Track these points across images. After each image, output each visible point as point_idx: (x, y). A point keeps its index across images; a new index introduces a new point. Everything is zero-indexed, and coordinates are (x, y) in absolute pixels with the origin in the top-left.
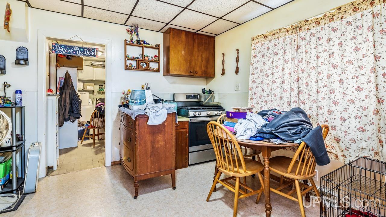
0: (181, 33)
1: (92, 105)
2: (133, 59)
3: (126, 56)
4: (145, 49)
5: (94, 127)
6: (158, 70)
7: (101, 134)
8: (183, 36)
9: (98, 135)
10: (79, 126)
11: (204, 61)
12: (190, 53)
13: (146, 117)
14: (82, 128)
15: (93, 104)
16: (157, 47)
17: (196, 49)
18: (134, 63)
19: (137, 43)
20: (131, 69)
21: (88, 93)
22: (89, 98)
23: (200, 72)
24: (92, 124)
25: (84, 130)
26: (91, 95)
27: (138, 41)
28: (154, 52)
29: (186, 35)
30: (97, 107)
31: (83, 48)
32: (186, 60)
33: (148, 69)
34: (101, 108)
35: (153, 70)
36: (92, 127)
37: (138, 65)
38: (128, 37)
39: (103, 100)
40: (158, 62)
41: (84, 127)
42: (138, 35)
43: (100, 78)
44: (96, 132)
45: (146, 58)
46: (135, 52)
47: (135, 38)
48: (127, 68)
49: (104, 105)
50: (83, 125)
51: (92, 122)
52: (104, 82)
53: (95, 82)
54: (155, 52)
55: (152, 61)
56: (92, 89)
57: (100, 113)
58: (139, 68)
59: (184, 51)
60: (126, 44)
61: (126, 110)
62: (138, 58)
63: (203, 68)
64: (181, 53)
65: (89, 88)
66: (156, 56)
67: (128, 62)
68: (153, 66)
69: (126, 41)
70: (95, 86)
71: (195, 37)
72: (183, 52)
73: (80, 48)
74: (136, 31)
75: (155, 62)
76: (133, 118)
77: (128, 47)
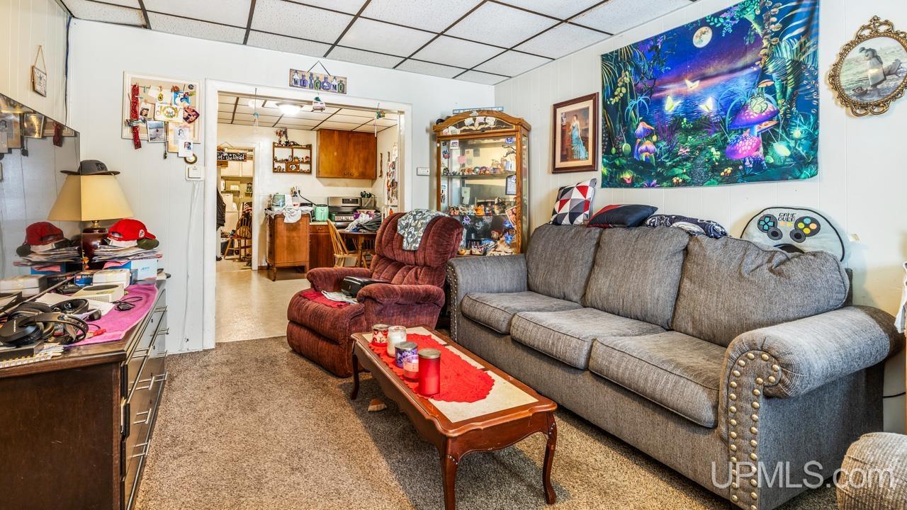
0: (334, 133)
1: (237, 211)
2: (282, 161)
3: (275, 160)
4: (294, 150)
5: (241, 237)
6: (310, 172)
7: (248, 247)
8: (336, 136)
9: (245, 247)
10: (222, 237)
11: (361, 161)
12: (345, 154)
13: (282, 216)
14: (225, 240)
15: (238, 209)
16: (309, 147)
17: (351, 148)
18: (283, 166)
19: (286, 145)
20: (280, 172)
21: (232, 195)
22: (234, 201)
23: (356, 174)
24: (238, 234)
25: (227, 242)
26: (236, 197)
27: (287, 142)
28: (305, 153)
29: (339, 134)
30: (244, 212)
31: (232, 153)
32: (339, 162)
33: (298, 171)
34: (248, 213)
35: (303, 172)
36: (238, 237)
37: (287, 167)
38: (276, 140)
39: (250, 204)
40: (310, 163)
41: (228, 239)
42: (287, 137)
43: (248, 174)
44: (243, 245)
45: (297, 160)
46: (284, 154)
47: (284, 140)
48: (275, 170)
49: (251, 210)
50: (226, 237)
51: (238, 231)
52: (251, 179)
53: (241, 180)
54: (307, 153)
55: (302, 162)
56: (237, 189)
57: (246, 220)
58: (288, 171)
59: (337, 152)
60: (274, 147)
61: (269, 212)
62: (287, 160)
63: (361, 170)
64: (333, 154)
65: (234, 188)
66: (307, 157)
67: (277, 165)
68: (304, 167)
69: (274, 143)
70: (242, 185)
71: (350, 135)
72: (335, 154)
73: (229, 154)
74: (285, 133)
75: (307, 163)
76: (273, 217)
77: (276, 149)
